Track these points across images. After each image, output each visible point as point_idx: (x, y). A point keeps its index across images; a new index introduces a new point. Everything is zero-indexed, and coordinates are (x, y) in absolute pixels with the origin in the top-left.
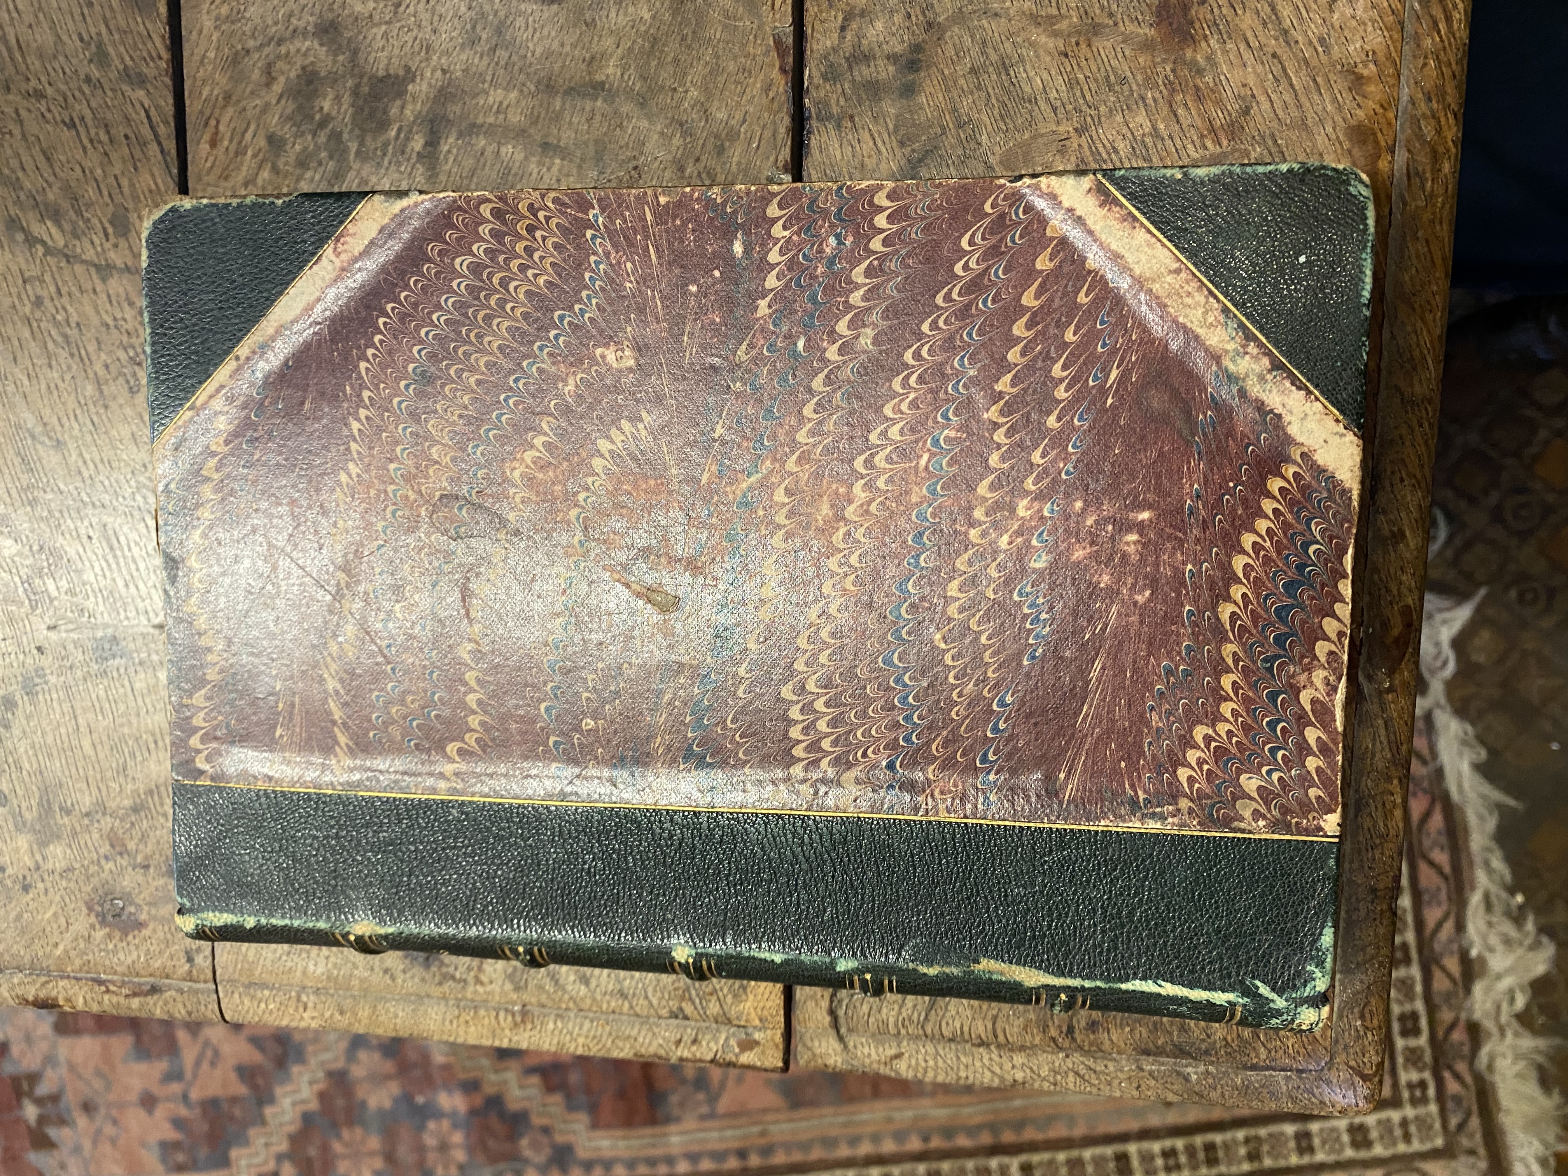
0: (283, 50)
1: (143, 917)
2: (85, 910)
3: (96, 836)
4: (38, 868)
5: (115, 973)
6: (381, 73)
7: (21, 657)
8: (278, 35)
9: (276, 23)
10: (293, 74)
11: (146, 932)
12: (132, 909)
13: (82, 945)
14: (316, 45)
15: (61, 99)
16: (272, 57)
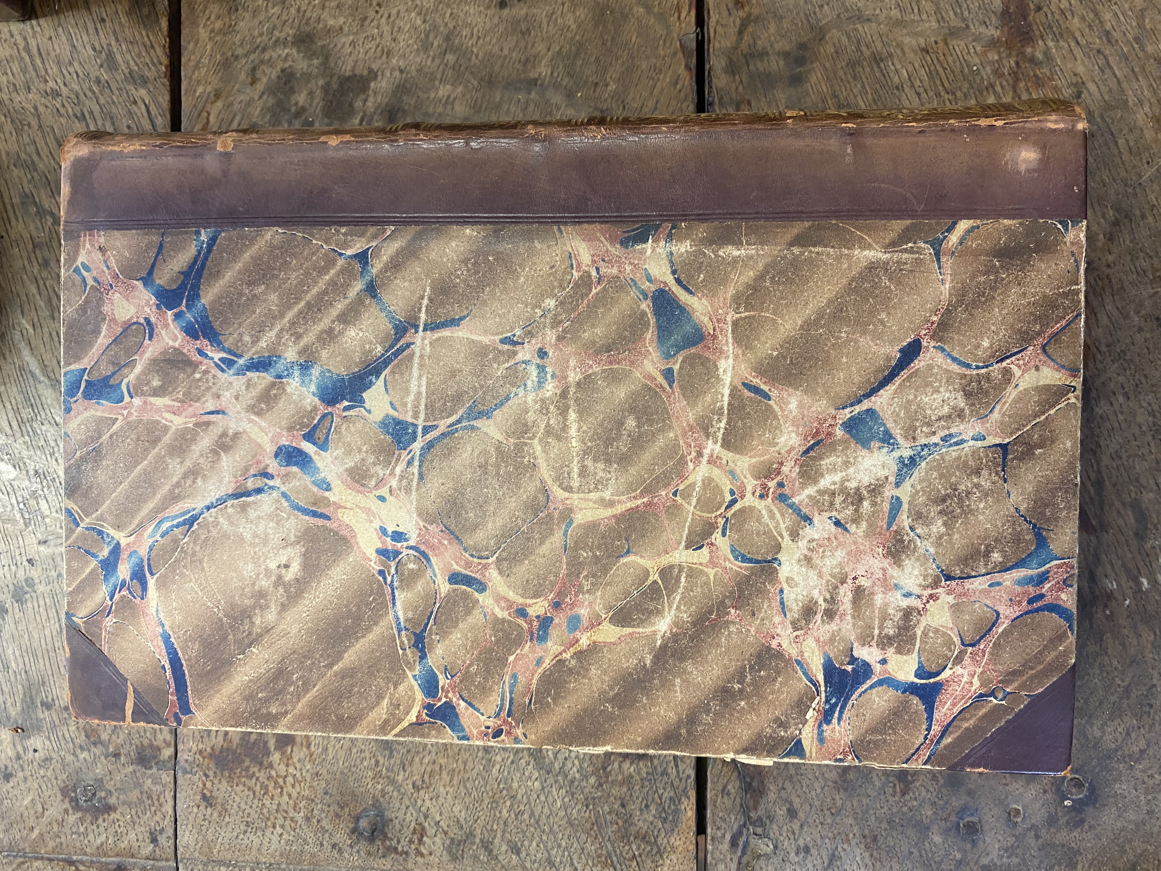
0: (266, 55)
1: (112, 801)
2: (60, 797)
3: (73, 728)
4: (19, 757)
5: (86, 854)
6: (347, 74)
7: (13, 568)
8: (262, 45)
9: (261, 35)
10: (274, 76)
11: (113, 815)
12: (103, 794)
13: (55, 829)
14: (294, 51)
15: (73, 96)
16: (257, 61)
